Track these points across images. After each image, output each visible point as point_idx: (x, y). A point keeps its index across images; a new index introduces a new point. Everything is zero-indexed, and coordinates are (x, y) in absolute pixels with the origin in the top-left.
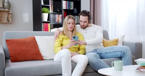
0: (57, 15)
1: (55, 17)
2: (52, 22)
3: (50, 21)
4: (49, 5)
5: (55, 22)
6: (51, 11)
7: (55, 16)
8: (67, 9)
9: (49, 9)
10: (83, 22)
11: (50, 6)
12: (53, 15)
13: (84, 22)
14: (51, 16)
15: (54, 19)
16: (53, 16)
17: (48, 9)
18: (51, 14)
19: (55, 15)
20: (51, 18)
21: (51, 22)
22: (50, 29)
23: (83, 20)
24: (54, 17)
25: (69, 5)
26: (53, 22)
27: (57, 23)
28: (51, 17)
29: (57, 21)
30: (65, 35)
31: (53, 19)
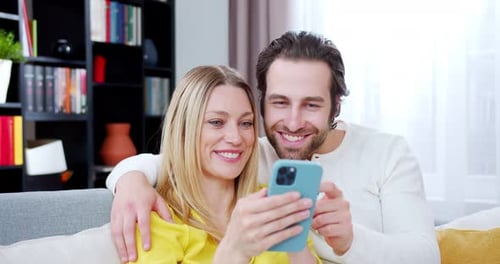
0: (61, 72)
1: (50, 84)
2: (35, 109)
3: (25, 105)
4: (16, 12)
5: (50, 108)
6: (27, 48)
7: (49, 77)
8: (114, 39)
9: (17, 39)
10: (295, 104)
11: (22, 18)
12: (39, 69)
13: (307, 103)
14: (29, 74)
15: (47, 93)
16: (40, 77)
17: (11, 35)
18: (29, 68)
19: (48, 69)
20: (25, 86)
21: (30, 108)
22: (24, 148)
23: (296, 94)
24: (44, 81)
25: (123, 25)
26: (40, 108)
27: (61, 112)
28: (30, 83)
29: (60, 101)
30: (188, 219)
31: (39, 93)
